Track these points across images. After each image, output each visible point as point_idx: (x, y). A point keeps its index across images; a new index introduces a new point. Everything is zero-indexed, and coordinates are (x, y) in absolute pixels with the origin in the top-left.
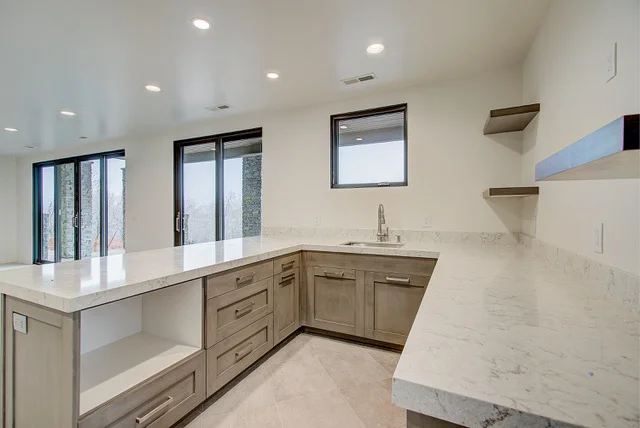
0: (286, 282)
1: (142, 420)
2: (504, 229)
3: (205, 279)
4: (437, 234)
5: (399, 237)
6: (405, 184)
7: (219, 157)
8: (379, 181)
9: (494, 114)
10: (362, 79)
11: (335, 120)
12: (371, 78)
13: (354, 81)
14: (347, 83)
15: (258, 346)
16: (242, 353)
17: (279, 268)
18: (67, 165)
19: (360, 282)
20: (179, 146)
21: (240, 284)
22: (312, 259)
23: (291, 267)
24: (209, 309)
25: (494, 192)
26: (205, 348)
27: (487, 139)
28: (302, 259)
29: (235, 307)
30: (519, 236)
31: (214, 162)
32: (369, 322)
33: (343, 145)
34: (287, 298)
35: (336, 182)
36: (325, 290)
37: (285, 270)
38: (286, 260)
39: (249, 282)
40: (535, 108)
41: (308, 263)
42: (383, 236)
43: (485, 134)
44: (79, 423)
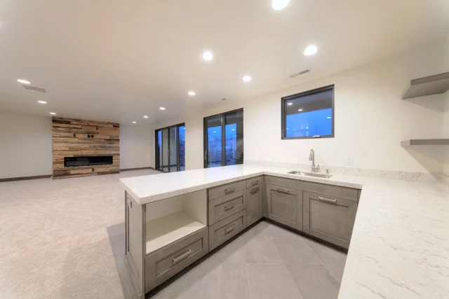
0: (254, 192)
1: (175, 260)
2: (423, 170)
3: (208, 189)
4: (359, 170)
5: (327, 170)
6: (332, 136)
9: (414, 82)
10: (301, 73)
11: (284, 100)
12: (307, 71)
13: (296, 75)
14: (291, 76)
15: (238, 226)
16: (228, 230)
17: (250, 185)
20: (206, 120)
21: (227, 193)
22: (270, 180)
23: (257, 184)
24: (210, 205)
25: (413, 142)
26: (208, 225)
27: (404, 102)
28: (264, 180)
29: (224, 205)
31: (220, 127)
35: (285, 136)
36: (277, 198)
37: (253, 185)
38: (254, 180)
39: (232, 192)
41: (267, 182)
42: (316, 169)
43: (403, 99)
44: (145, 258)
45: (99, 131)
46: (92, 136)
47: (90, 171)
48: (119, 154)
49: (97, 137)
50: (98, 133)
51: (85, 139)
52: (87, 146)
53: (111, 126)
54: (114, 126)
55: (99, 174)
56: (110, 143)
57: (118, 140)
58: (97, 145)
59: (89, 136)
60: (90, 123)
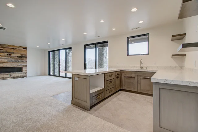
0: (118, 78)
1: (97, 97)
2: (177, 65)
3: (104, 74)
4: (157, 67)
5: (146, 68)
6: (148, 54)
7: (96, 47)
8: (141, 54)
9: (173, 36)
10: (136, 28)
11: (128, 38)
12: (139, 28)
13: (134, 29)
14: (132, 29)
16: (110, 91)
17: (116, 74)
18: (57, 51)
19: (136, 78)
20: (85, 46)
21: (110, 76)
22: (123, 73)
23: (118, 74)
24: (105, 80)
25: (173, 55)
26: (104, 88)
27: (172, 42)
29: (109, 81)
30: (181, 67)
31: (95, 49)
32: (139, 88)
33: (130, 44)
34: (118, 81)
35: (128, 54)
36: (127, 80)
37: (117, 75)
38: (118, 72)
39: (111, 76)
40: (185, 34)
41: (122, 74)
42: (142, 68)
43: (171, 41)
44: (90, 94)
45: (14, 51)
46: (10, 55)
47: (8, 76)
48: (26, 66)
49: (13, 55)
50: (13, 53)
51: (5, 56)
52: (6, 61)
53: (22, 48)
54: (23, 49)
55: (14, 78)
56: (21, 59)
57: (26, 57)
58: (13, 60)
59: (8, 55)
60: (8, 47)
